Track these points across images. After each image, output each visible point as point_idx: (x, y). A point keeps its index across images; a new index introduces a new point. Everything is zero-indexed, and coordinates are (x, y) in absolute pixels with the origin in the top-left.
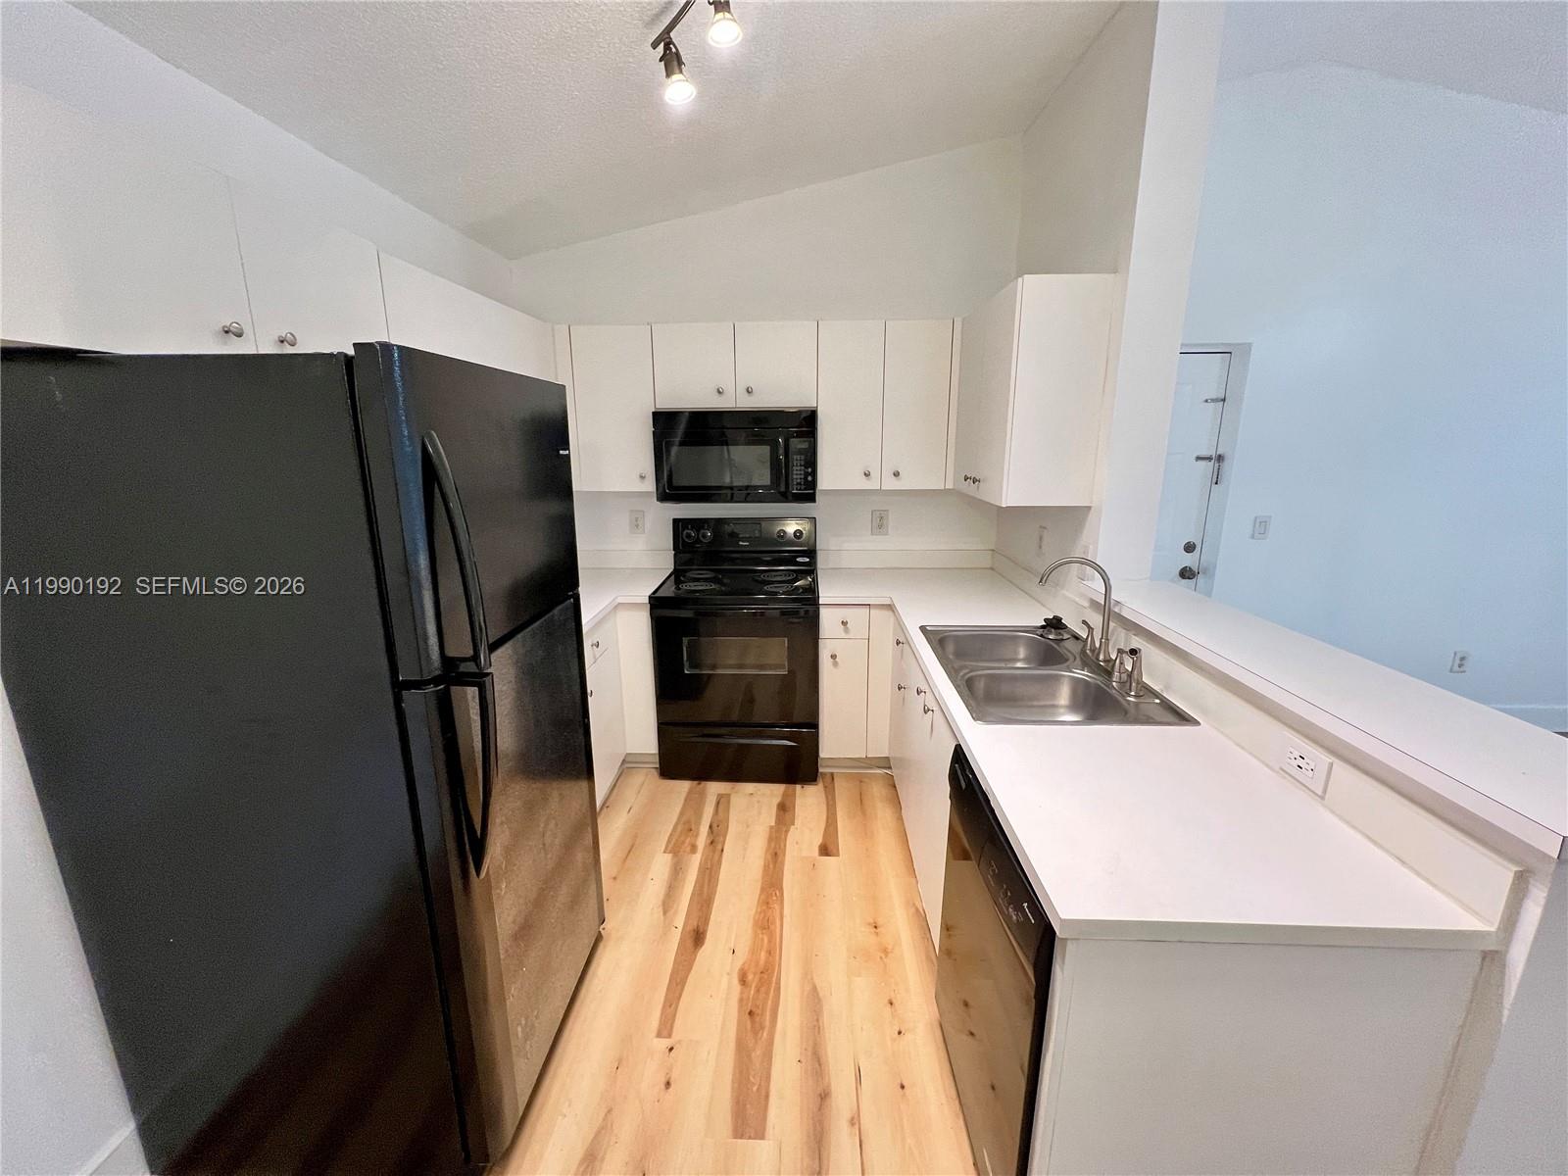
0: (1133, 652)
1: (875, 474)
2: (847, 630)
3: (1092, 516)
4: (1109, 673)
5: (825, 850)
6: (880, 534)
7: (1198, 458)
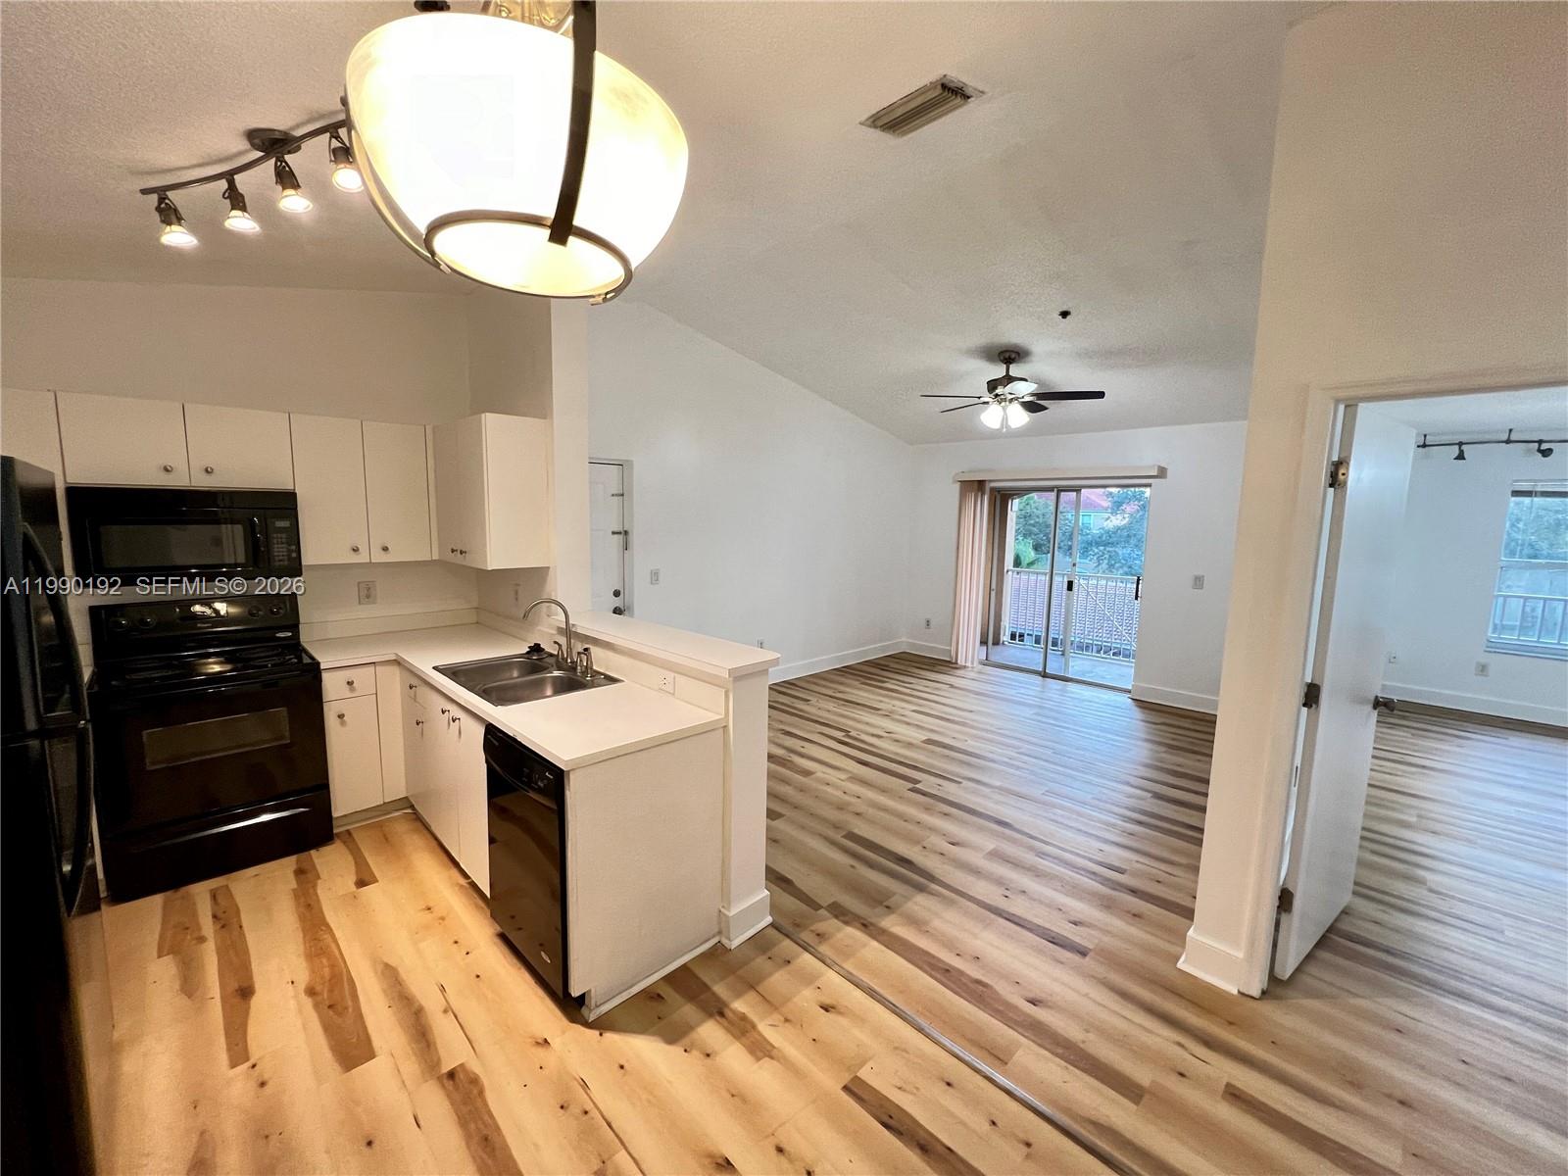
0: (586, 649)
1: (363, 549)
2: (352, 690)
3: (551, 572)
4: (575, 669)
5: (361, 883)
6: (368, 603)
7: (614, 533)
